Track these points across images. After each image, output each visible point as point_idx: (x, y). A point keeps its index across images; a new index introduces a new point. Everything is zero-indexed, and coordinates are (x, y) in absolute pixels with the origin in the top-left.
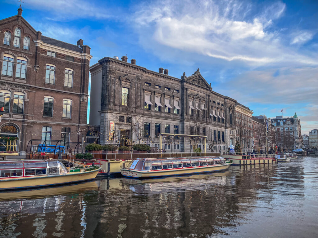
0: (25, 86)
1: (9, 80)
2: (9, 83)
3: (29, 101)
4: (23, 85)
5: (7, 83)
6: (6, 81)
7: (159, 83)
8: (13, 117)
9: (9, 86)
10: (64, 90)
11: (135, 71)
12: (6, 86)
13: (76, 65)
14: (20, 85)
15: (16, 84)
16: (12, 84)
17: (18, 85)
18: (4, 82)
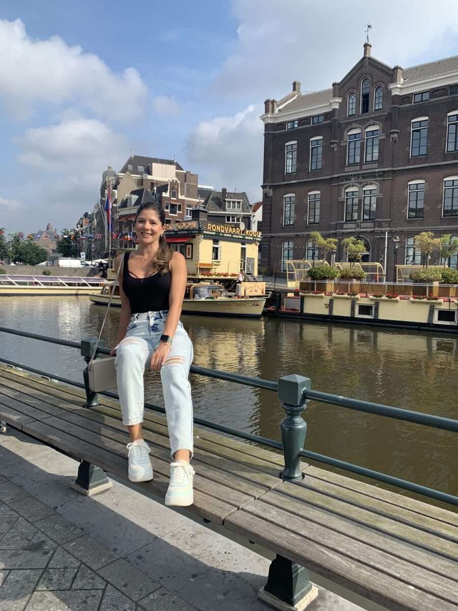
0: (376, 172)
1: (355, 169)
2: (354, 175)
3: (382, 196)
4: (372, 173)
5: (351, 175)
6: (350, 174)
8: (361, 227)
9: (355, 179)
10: (445, 160)
12: (352, 181)
14: (369, 173)
15: (363, 174)
16: (357, 176)
17: (366, 174)
18: (348, 176)
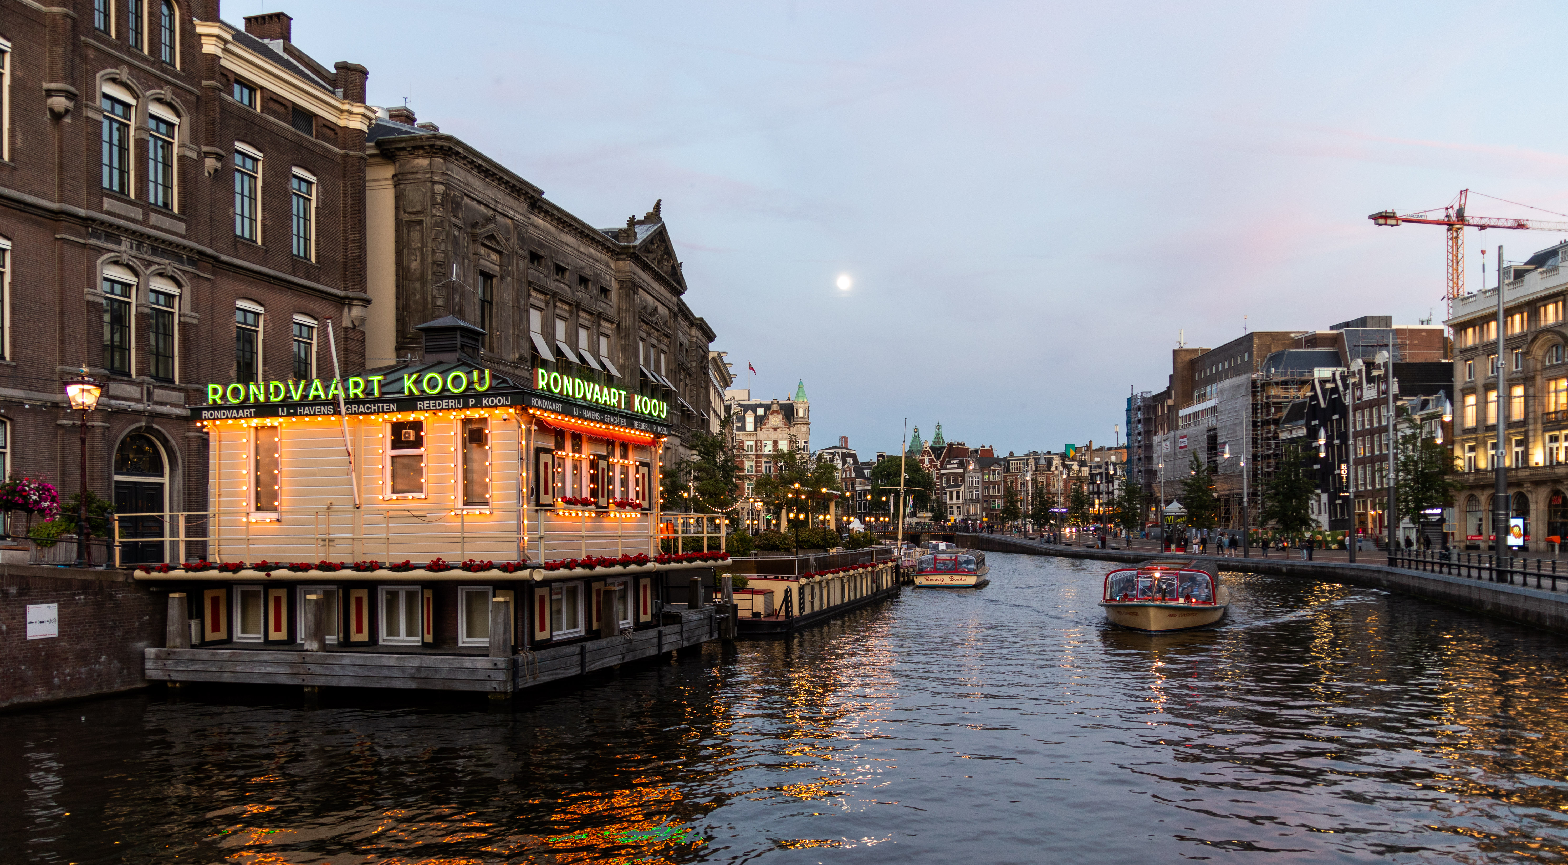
0: (185, 248)
1: (132, 215)
2: (134, 232)
3: (195, 321)
4: (178, 246)
5: (126, 230)
6: (122, 222)
7: (565, 254)
8: (155, 398)
9: (132, 247)
10: (294, 273)
11: (510, 201)
12: (123, 248)
13: (326, 155)
14: (171, 244)
15: (156, 239)
16: (139, 238)
17: (164, 241)
18: (119, 227)
